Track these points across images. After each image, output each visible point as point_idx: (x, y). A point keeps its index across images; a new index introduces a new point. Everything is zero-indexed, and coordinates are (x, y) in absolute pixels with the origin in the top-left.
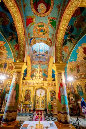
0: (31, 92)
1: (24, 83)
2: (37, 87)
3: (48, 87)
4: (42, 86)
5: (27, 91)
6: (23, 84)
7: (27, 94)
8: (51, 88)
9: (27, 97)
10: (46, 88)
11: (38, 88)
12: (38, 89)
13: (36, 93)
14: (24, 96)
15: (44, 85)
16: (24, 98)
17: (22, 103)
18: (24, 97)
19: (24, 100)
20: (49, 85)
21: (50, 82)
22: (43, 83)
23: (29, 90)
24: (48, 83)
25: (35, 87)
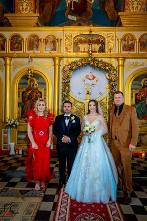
0: (44, 84)
1: (8, 45)
2: (71, 60)
3: (124, 58)
4: (95, 55)
5: (26, 77)
6: (4, 49)
7: (28, 90)
8: (140, 61)
9: (28, 102)
10: (114, 63)
11: (75, 63)
12: (75, 67)
13: (66, 84)
14: (17, 99)
15: (102, 50)
16: (16, 109)
17: (11, 126)
18: (16, 105)
19: (16, 116)
20: (130, 48)
21: (137, 35)
22: (98, 42)
23: (37, 76)
24: (124, 39)
25: (61, 58)
